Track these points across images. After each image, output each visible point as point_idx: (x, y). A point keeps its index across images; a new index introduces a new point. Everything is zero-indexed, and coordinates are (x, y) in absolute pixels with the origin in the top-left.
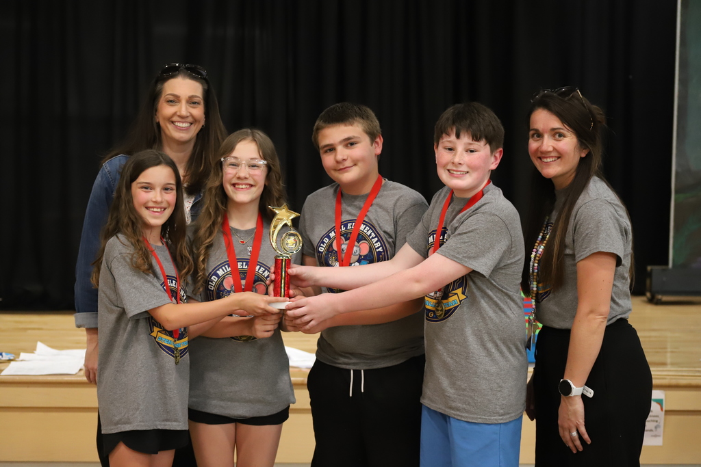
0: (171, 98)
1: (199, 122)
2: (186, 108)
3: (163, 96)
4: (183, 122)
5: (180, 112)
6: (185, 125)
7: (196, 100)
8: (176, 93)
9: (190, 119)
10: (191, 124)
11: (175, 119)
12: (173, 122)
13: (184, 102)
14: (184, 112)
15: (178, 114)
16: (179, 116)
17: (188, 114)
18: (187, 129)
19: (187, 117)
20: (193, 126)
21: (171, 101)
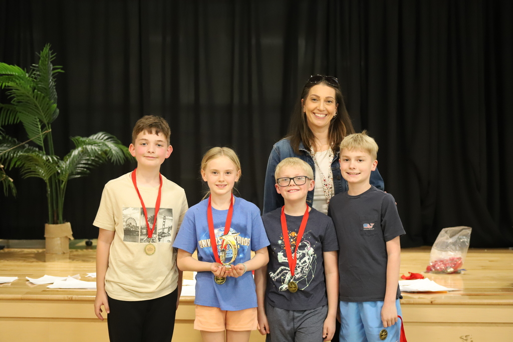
0: (315, 97)
1: (332, 114)
2: (324, 105)
3: (309, 96)
4: (321, 114)
5: (319, 107)
6: (322, 116)
7: (330, 99)
8: (318, 94)
9: (326, 112)
10: (326, 115)
11: (315, 111)
12: (314, 113)
13: (322, 101)
14: (322, 108)
15: (318, 108)
16: (318, 110)
17: (325, 109)
18: (323, 118)
19: (324, 111)
20: (327, 116)
21: (314, 100)
